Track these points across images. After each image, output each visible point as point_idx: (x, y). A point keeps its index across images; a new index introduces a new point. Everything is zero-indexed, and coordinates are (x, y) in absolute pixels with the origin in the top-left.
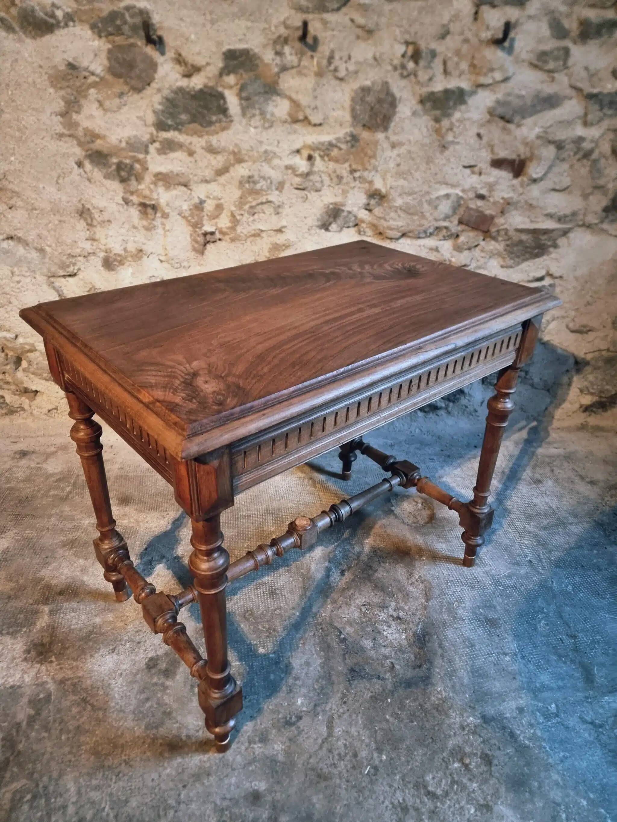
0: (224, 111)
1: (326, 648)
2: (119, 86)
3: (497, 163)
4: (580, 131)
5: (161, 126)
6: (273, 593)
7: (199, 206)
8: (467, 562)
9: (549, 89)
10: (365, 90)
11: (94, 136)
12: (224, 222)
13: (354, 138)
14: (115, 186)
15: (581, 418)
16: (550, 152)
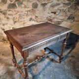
0: (16, 6)
2: (3, 3)
3: (52, 12)
4: (63, 8)
5: (8, 8)
7: (14, 18)
9: (58, 3)
10: (34, 3)
12: (17, 20)
13: (33, 10)
14: (3, 15)
16: (59, 11)
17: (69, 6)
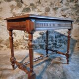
0: (30, 10)
1: (48, 74)
3: (62, 16)
4: (71, 12)
6: (38, 68)
8: (68, 64)
10: (46, 8)
11: (14, 13)
13: (45, 13)
15: (78, 49)
17: (76, 11)
